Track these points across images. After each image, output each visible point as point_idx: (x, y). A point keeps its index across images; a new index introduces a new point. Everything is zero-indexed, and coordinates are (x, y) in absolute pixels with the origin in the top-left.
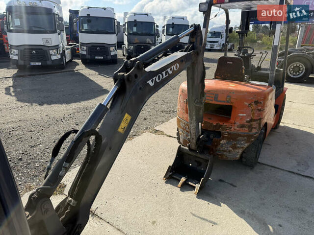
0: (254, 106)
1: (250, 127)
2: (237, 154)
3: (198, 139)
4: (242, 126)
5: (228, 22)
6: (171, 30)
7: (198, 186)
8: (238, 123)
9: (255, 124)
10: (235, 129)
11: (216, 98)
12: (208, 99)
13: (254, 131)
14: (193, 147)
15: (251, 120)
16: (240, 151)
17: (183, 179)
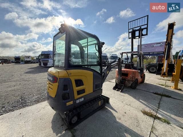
0: (133, 74)
1: (133, 79)
2: (130, 85)
3: (121, 80)
4: (131, 78)
5: (127, 56)
6: (112, 58)
7: (120, 90)
8: (130, 77)
9: (134, 78)
10: (129, 79)
11: (124, 72)
12: (123, 72)
13: (134, 79)
14: (119, 82)
15: (133, 77)
16: (131, 84)
17: (117, 89)
